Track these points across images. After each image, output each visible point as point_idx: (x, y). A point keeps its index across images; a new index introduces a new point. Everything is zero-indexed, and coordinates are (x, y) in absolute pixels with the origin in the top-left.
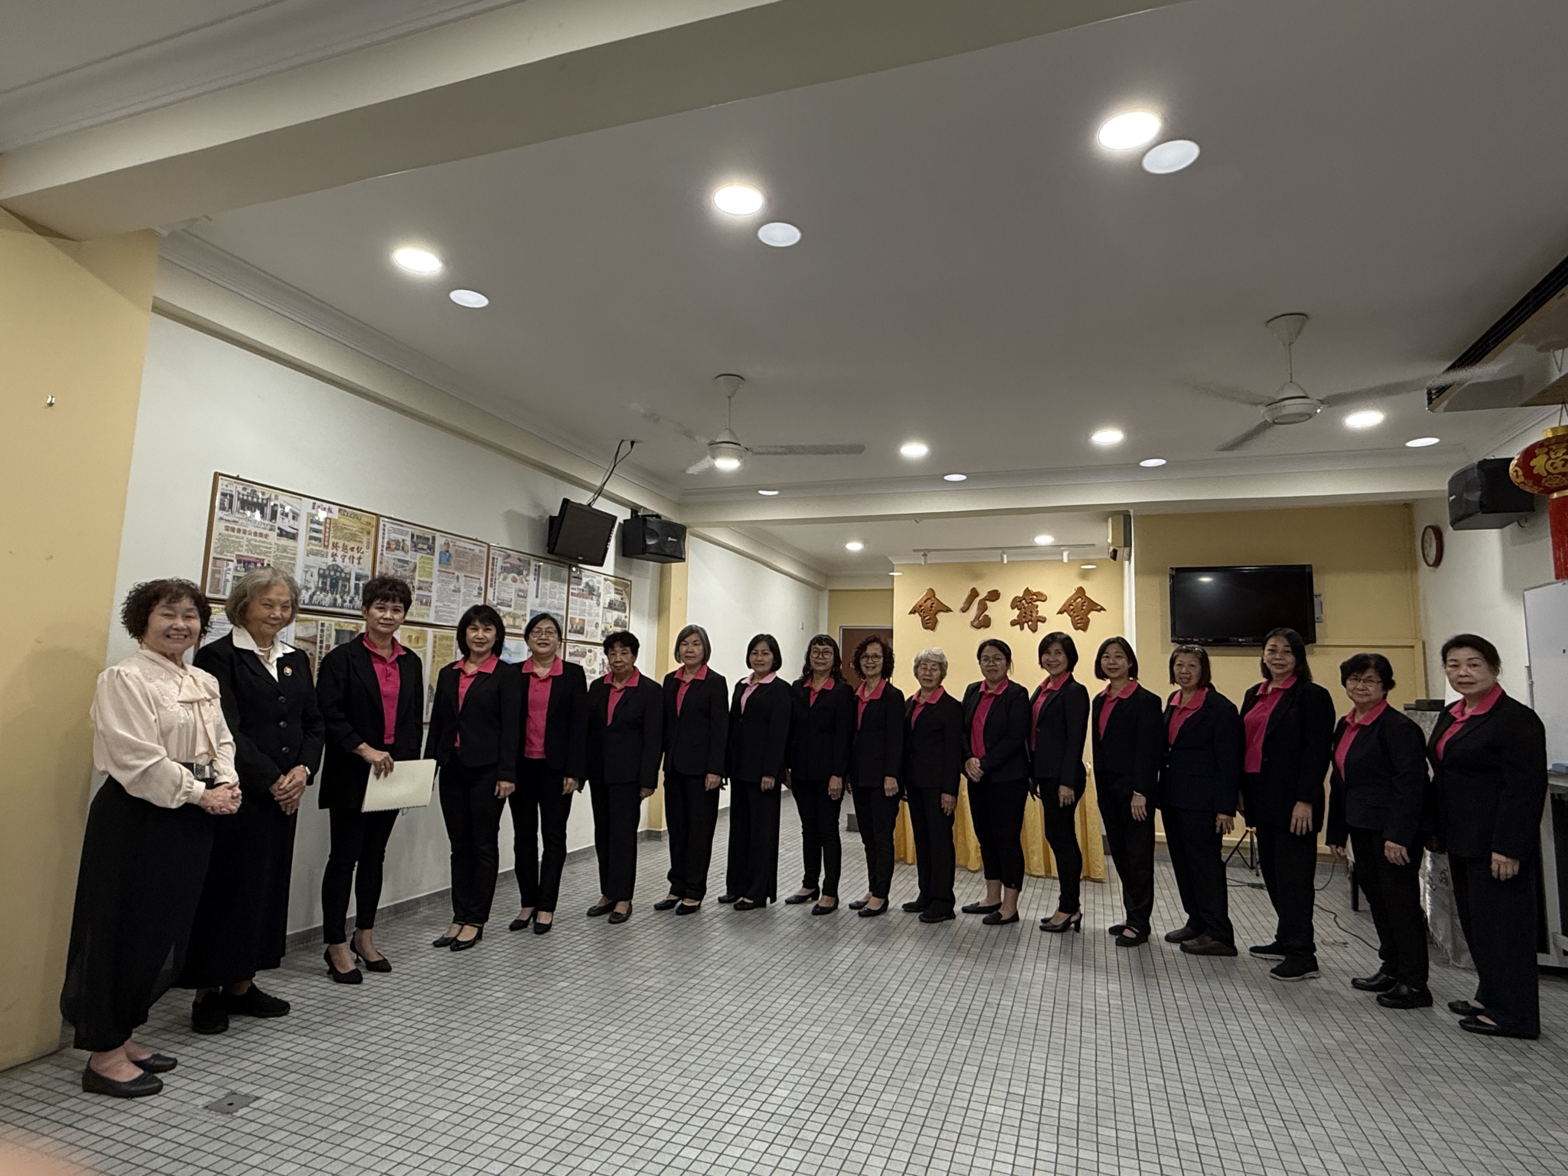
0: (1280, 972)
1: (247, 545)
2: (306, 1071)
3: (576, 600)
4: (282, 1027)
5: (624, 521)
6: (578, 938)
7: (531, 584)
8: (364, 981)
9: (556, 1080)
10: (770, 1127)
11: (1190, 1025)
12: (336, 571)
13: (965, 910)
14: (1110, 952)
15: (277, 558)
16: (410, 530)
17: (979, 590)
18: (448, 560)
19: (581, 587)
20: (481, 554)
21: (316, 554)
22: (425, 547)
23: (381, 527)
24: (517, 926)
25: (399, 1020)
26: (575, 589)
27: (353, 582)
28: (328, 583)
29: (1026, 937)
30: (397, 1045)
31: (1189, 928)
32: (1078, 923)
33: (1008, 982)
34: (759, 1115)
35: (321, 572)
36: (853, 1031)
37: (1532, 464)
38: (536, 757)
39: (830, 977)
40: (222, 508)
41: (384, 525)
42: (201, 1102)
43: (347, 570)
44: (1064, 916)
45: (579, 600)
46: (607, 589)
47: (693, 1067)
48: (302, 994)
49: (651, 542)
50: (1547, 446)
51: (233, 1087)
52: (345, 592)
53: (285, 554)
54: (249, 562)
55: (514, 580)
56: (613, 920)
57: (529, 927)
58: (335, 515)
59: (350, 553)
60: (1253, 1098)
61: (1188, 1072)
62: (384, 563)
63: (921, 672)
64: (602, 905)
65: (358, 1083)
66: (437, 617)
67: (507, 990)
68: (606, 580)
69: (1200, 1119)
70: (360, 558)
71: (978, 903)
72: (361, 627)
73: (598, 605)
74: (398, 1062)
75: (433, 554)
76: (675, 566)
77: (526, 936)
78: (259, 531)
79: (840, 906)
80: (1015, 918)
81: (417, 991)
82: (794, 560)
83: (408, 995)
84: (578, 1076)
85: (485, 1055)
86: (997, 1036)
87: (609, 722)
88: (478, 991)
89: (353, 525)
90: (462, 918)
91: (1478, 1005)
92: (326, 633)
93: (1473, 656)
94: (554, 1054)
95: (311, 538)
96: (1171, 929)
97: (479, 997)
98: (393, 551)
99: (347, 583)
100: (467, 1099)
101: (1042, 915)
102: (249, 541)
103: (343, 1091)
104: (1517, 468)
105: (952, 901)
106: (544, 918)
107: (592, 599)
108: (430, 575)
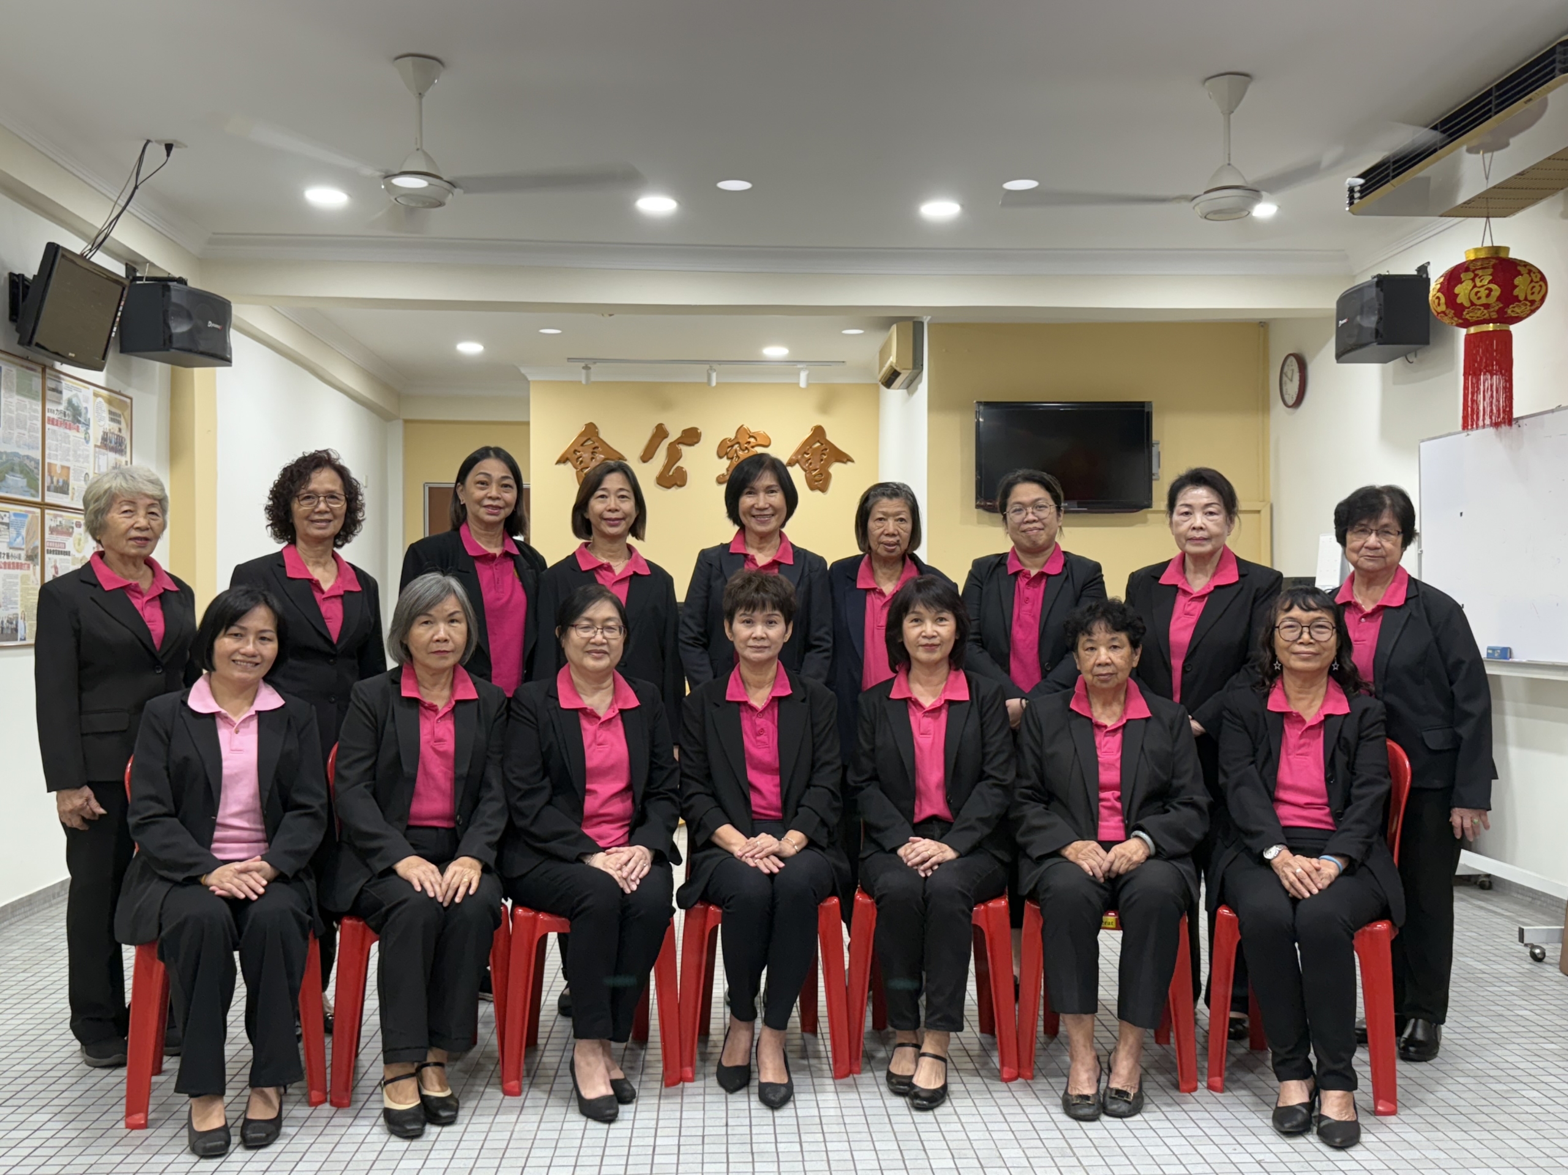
3: (54, 432)
17: (669, 427)
19: (62, 408)
26: (55, 410)
37: (1457, 290)
45: (61, 430)
46: (98, 409)
49: (179, 328)
50: (1473, 271)
68: (96, 395)
73: (87, 440)
76: (204, 373)
104: (1439, 294)
107: (78, 431)
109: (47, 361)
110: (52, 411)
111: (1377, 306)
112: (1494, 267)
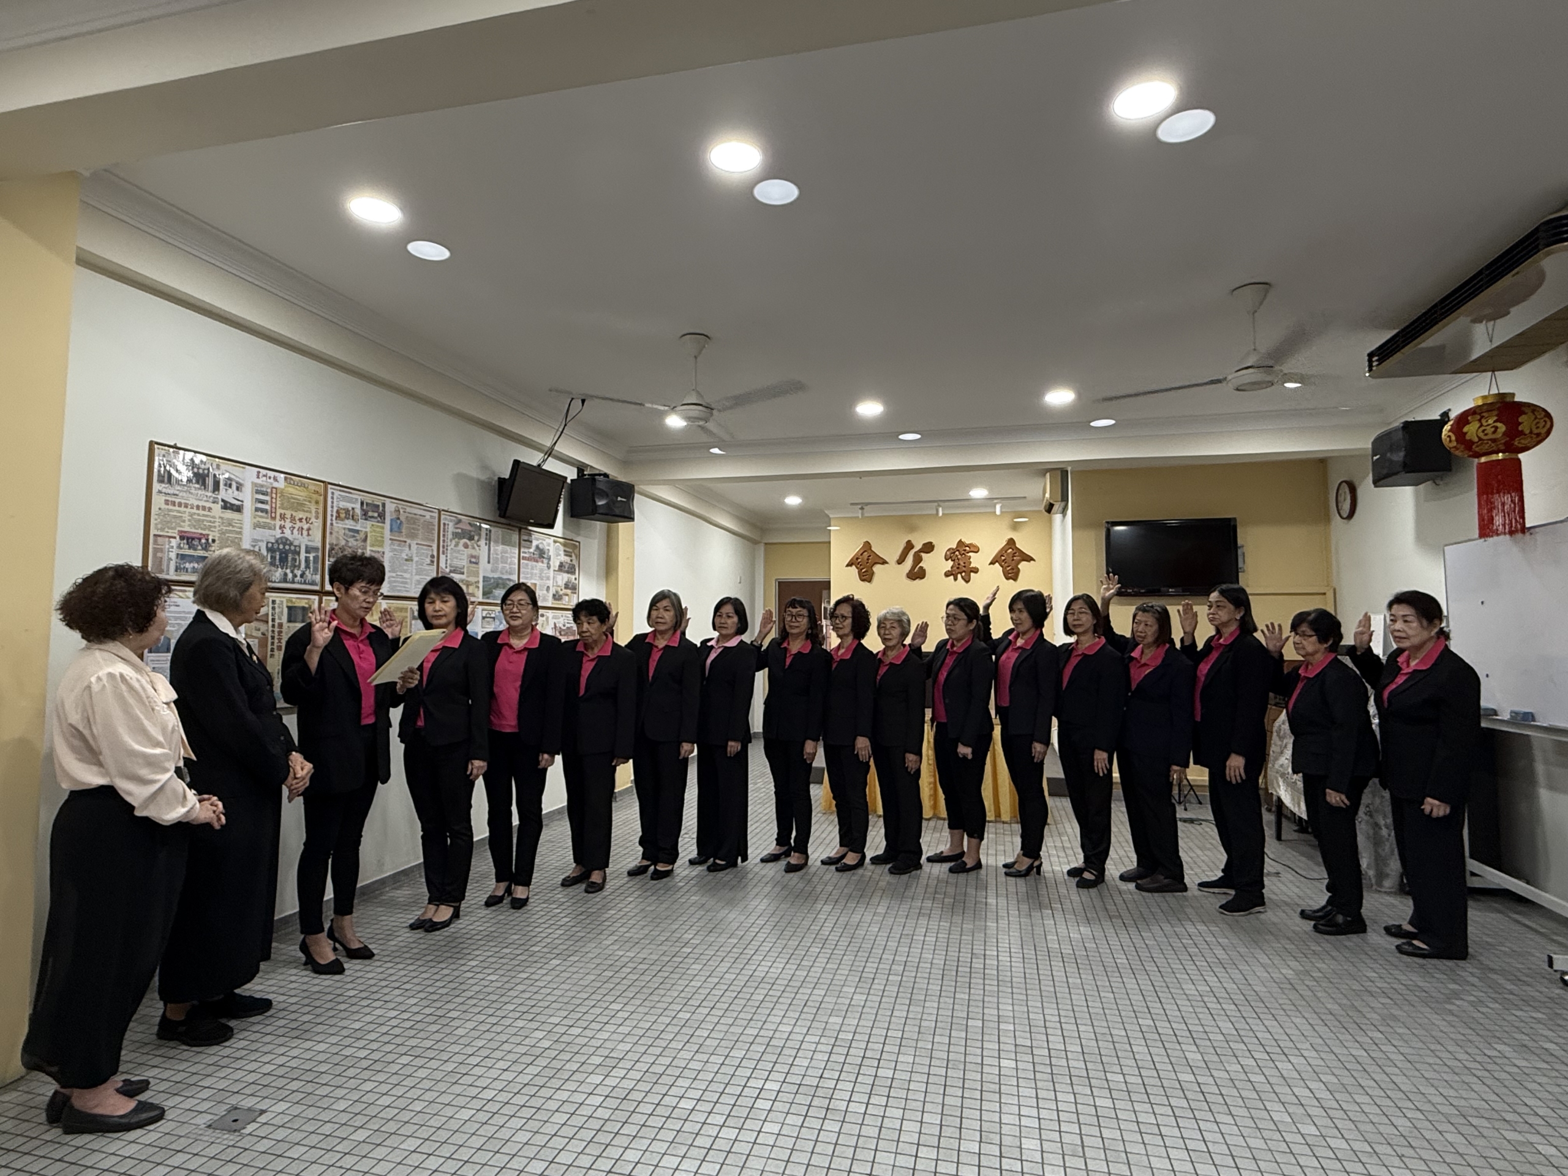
0: (1228, 907)
1: (189, 520)
2: (309, 1076)
3: (527, 565)
4: (269, 1029)
5: (572, 480)
6: (559, 911)
7: (483, 550)
8: (347, 973)
9: (575, 1067)
10: (799, 1099)
11: (1161, 962)
12: (285, 544)
13: (929, 860)
14: (1075, 896)
15: (223, 533)
16: (359, 497)
18: (399, 528)
19: (532, 550)
20: (431, 520)
21: (264, 527)
22: (376, 515)
23: (330, 495)
24: (492, 902)
25: (394, 1013)
26: (526, 552)
27: (303, 555)
28: (278, 557)
29: (992, 882)
30: (399, 1040)
31: (1141, 869)
32: (1039, 867)
33: (988, 932)
34: (785, 1087)
35: (270, 545)
36: (854, 993)
37: (1465, 429)
38: (508, 730)
39: (819, 937)
40: (161, 481)
41: (333, 493)
42: (202, 1120)
43: (296, 543)
44: (1027, 862)
45: (530, 563)
46: (557, 549)
47: (708, 1042)
48: (282, 991)
49: (601, 503)
50: (1480, 414)
51: (233, 1100)
52: (295, 566)
53: (231, 528)
54: (193, 539)
55: (466, 546)
56: (590, 890)
57: (505, 901)
58: (281, 484)
59: (298, 524)
60: (1235, 1033)
61: (1172, 1012)
62: (334, 536)
63: (882, 632)
64: (574, 875)
65: (368, 1086)
66: (392, 588)
67: (502, 972)
68: (555, 542)
69: (1194, 1057)
70: (309, 529)
71: (942, 852)
72: (313, 603)
73: (549, 567)
74: (405, 1060)
75: (384, 523)
76: (622, 526)
77: (504, 914)
78: (201, 504)
79: (810, 862)
80: (979, 865)
81: (405, 979)
82: (734, 515)
83: (397, 985)
84: (597, 1060)
85: (494, 1045)
86: (992, 988)
87: (582, 692)
88: (469, 975)
89: (299, 493)
90: (437, 897)
91: (1410, 928)
92: (277, 610)
93: (1408, 613)
94: (565, 1038)
95: (257, 510)
96: (1123, 870)
97: (472, 981)
98: (342, 520)
99: (297, 557)
100: (488, 1094)
101: (1002, 860)
102: (191, 515)
103: (355, 1096)
104: (1450, 434)
105: (919, 852)
106: (520, 892)
107: (543, 562)
108: (381, 543)
111: (1404, 445)
112: (1498, 409)
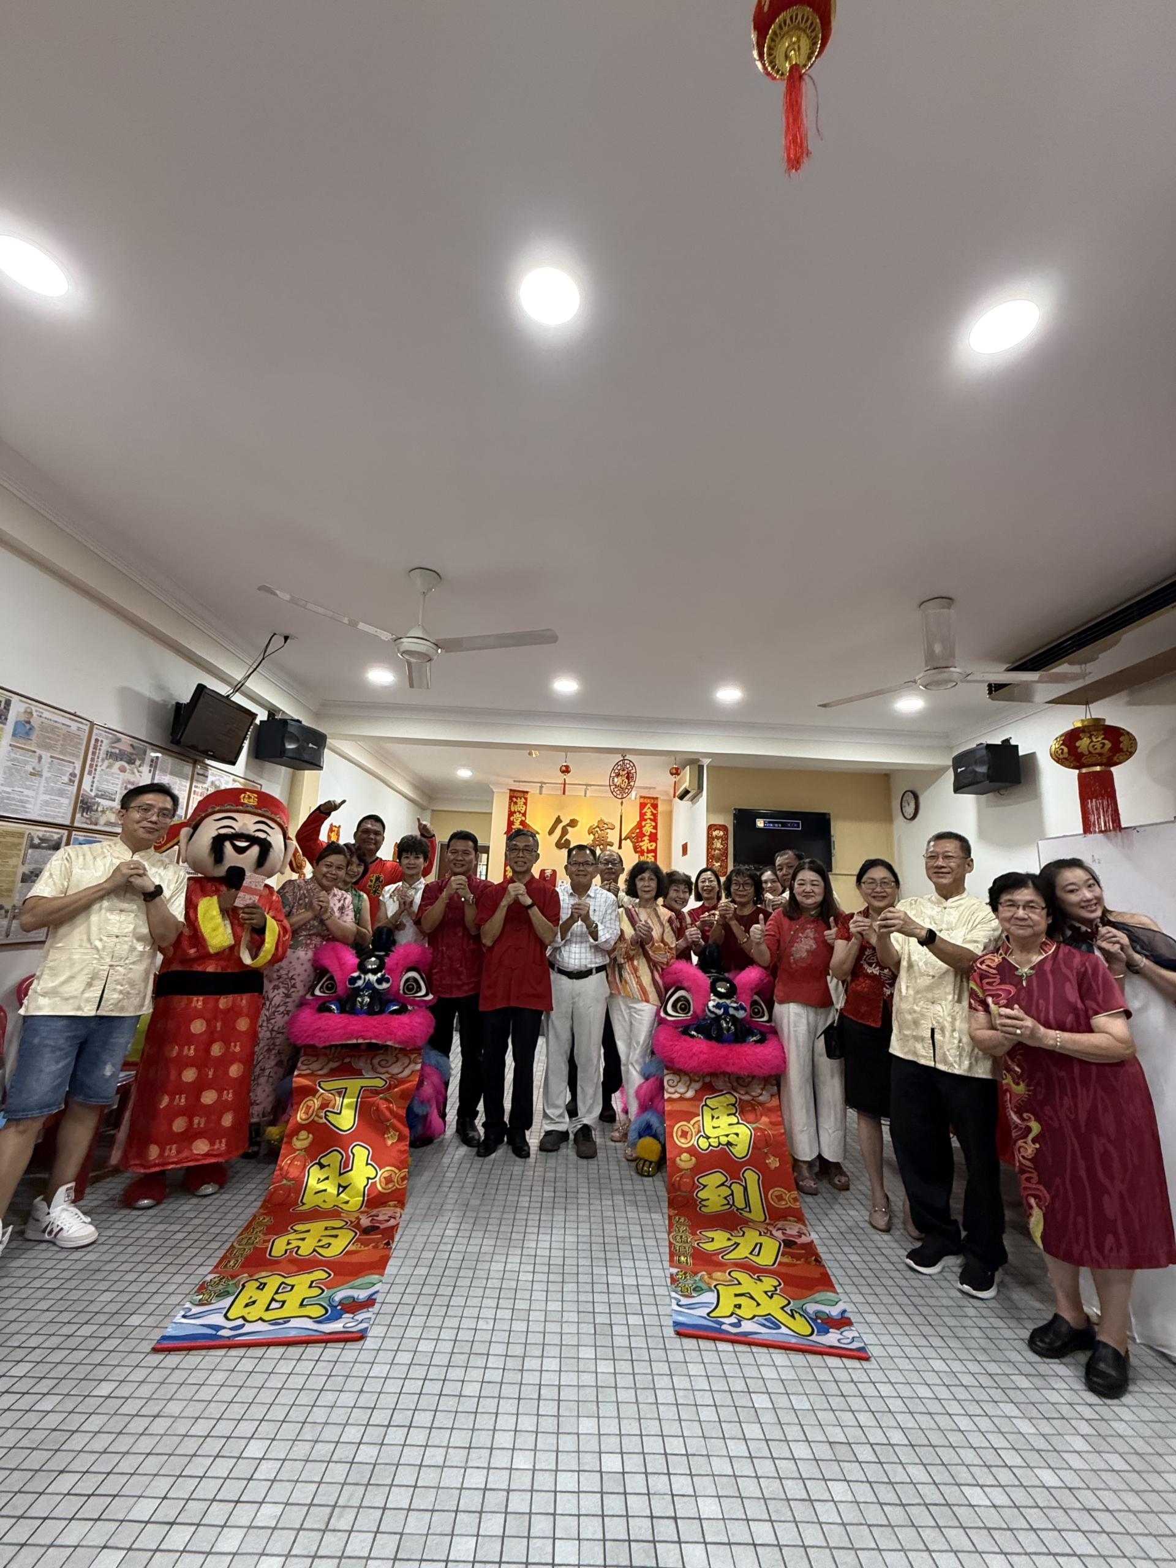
5: (261, 722)
17: (562, 818)
20: (79, 733)
37: (1078, 744)
50: (1086, 732)
55: (123, 770)
76: (310, 772)
82: (408, 781)
104: (1062, 747)
109: (201, 759)
110: (196, 787)
111: (986, 759)
112: (1100, 730)
